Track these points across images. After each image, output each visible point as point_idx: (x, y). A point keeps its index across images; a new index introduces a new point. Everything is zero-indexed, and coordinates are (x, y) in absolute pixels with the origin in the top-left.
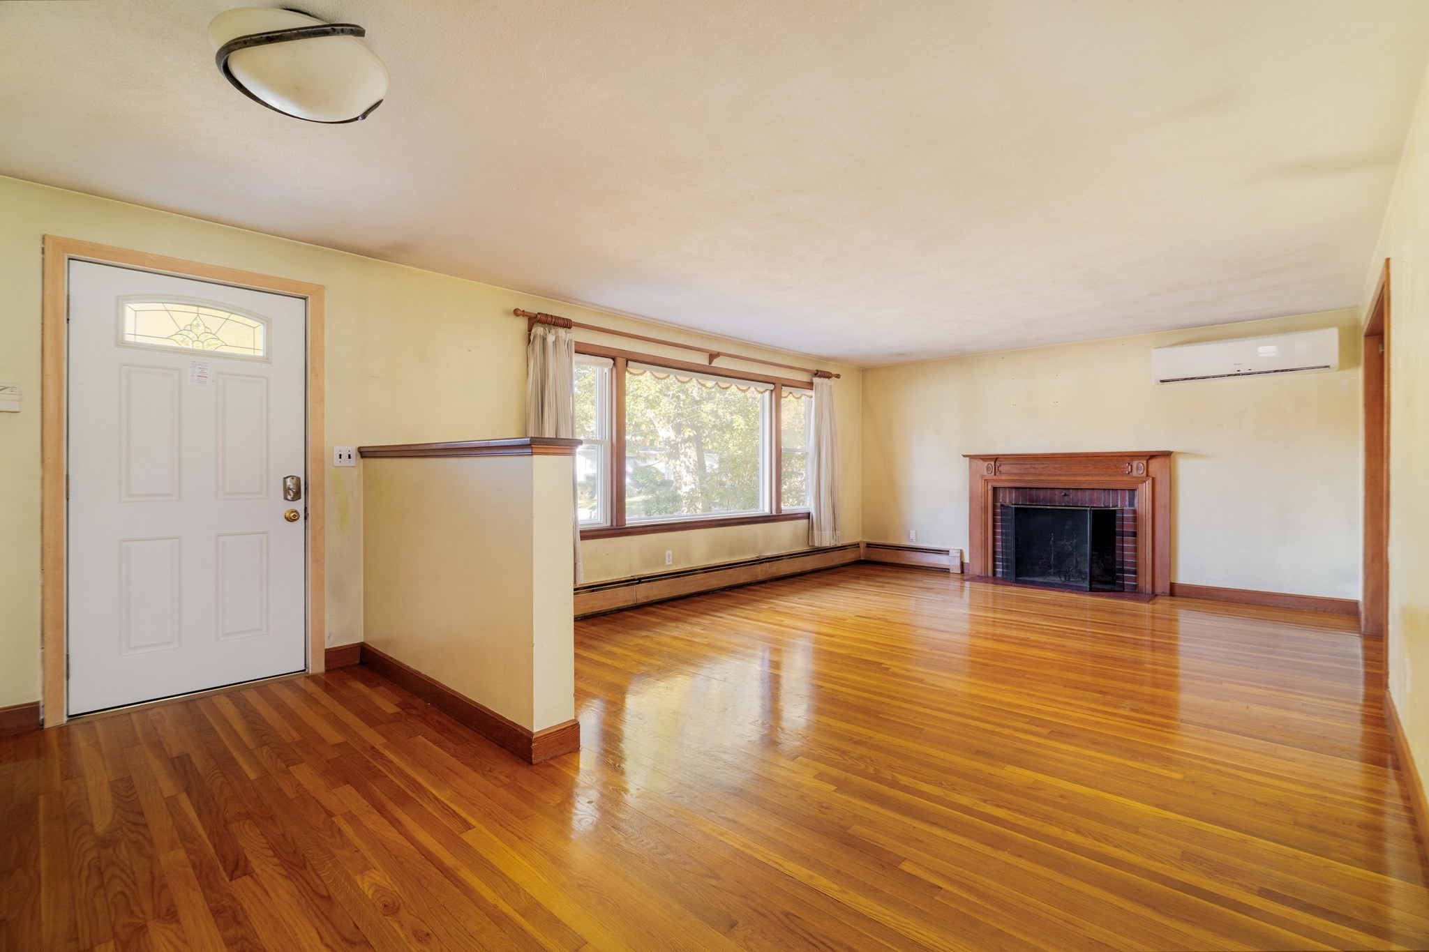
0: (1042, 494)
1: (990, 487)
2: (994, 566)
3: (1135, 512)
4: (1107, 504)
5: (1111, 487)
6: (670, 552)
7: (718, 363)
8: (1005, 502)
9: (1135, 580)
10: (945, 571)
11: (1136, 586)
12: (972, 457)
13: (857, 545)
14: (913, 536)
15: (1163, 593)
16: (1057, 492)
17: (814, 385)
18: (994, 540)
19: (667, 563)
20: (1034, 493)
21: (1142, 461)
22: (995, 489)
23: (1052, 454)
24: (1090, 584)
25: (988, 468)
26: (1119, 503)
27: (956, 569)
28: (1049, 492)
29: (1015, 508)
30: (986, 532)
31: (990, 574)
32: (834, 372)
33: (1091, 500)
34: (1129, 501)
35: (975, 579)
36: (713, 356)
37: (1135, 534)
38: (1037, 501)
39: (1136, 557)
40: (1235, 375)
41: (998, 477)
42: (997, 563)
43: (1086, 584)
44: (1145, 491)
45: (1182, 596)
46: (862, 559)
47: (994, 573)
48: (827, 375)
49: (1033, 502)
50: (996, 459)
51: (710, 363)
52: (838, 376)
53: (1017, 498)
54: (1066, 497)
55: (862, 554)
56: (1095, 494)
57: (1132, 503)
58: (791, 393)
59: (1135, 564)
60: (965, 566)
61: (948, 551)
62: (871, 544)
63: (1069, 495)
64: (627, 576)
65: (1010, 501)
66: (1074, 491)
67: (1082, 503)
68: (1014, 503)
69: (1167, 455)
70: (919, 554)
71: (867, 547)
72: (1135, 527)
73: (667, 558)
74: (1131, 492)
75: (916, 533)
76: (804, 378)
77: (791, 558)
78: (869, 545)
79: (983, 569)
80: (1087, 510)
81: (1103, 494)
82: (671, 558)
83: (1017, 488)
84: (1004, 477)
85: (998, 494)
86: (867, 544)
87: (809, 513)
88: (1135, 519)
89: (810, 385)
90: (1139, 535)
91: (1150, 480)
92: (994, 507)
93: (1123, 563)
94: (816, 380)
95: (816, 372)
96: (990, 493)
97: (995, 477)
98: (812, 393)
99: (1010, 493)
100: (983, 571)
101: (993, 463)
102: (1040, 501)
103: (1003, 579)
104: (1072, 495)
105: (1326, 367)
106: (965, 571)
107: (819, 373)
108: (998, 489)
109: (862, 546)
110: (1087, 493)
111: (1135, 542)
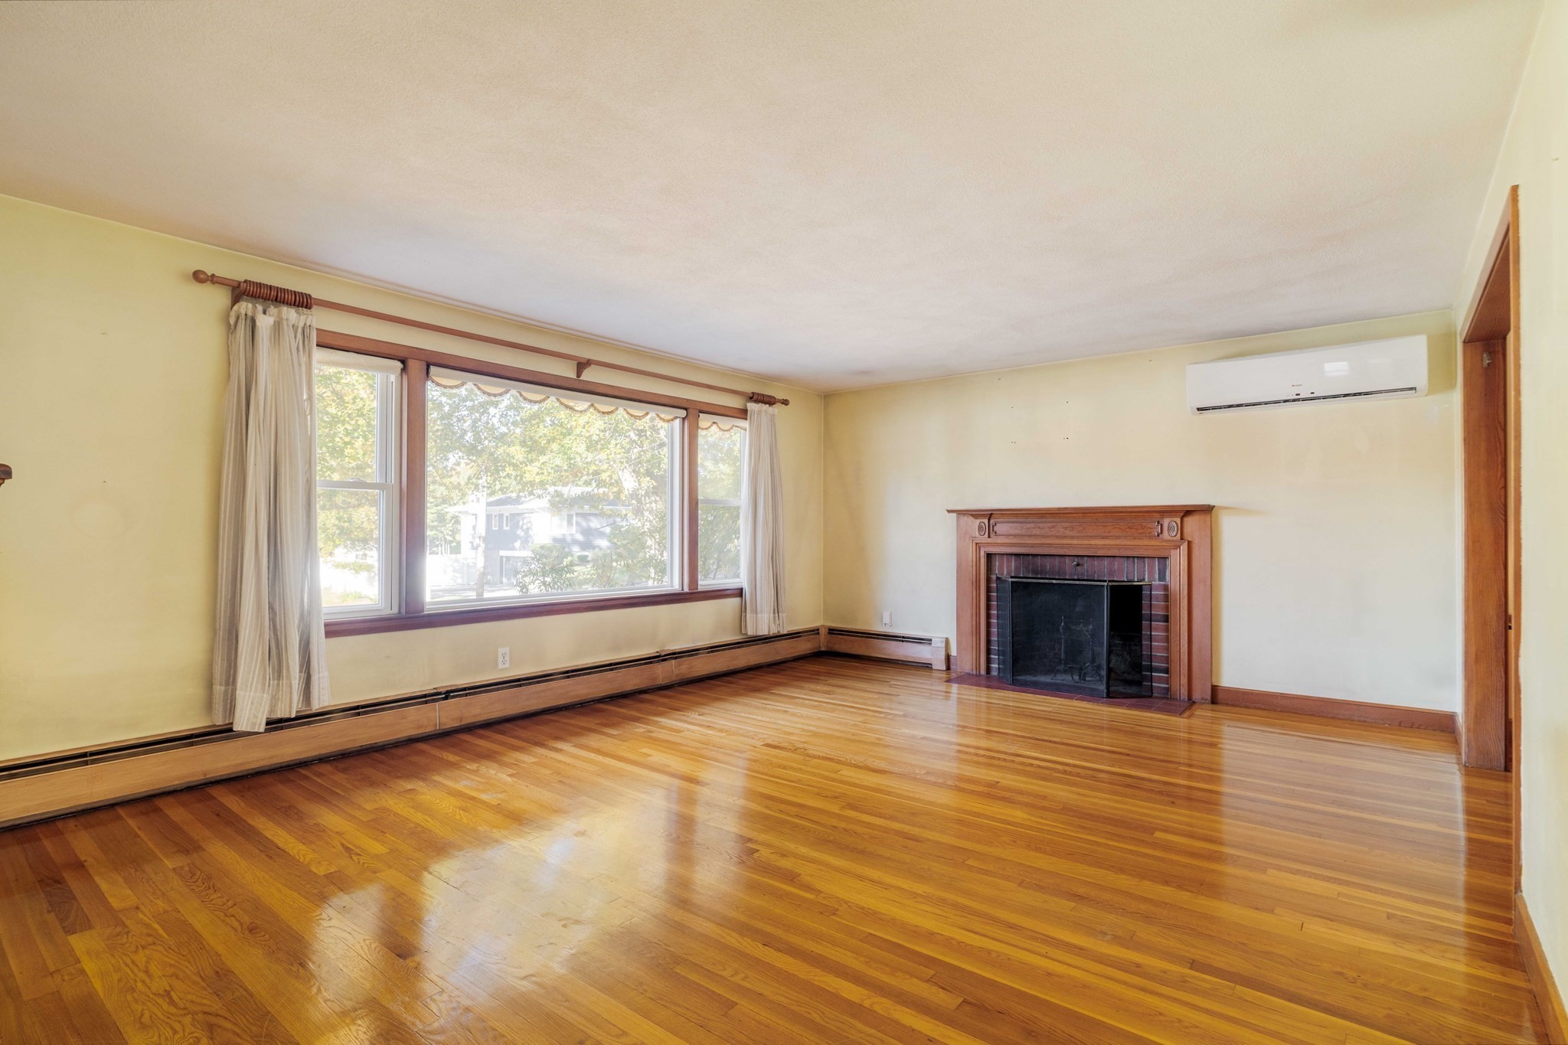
0: (1048, 564)
1: (982, 553)
2: (989, 661)
3: (1166, 588)
4: (1131, 578)
5: (1136, 554)
6: (506, 650)
7: (590, 375)
8: (1002, 574)
9: (1167, 681)
10: (927, 667)
11: (1168, 690)
12: (961, 513)
13: (815, 631)
14: (886, 620)
15: (1202, 699)
16: (1067, 560)
17: (749, 413)
18: (988, 625)
19: (501, 666)
20: (1039, 560)
21: (1175, 519)
22: (989, 556)
23: (1059, 509)
24: (1108, 688)
25: (980, 528)
26: (1146, 576)
27: (939, 664)
28: (1057, 559)
29: (1012, 582)
30: (978, 614)
31: (983, 672)
32: (779, 396)
33: (1111, 573)
34: (1159, 574)
35: (963, 679)
36: (582, 365)
37: (1166, 619)
38: (1041, 573)
39: (1167, 649)
40: (1294, 400)
41: (994, 539)
42: (992, 656)
43: (1103, 687)
44: (1178, 560)
45: (1227, 704)
46: (823, 649)
47: (988, 670)
48: (770, 401)
49: (1037, 573)
50: (990, 515)
51: (579, 375)
52: (785, 402)
53: (1017, 569)
54: (1078, 568)
55: (823, 642)
56: (1116, 564)
57: (1162, 577)
58: (714, 423)
59: (1167, 659)
60: (952, 660)
61: (931, 640)
62: (834, 630)
63: (1082, 565)
64: (428, 688)
65: (1009, 572)
66: (1089, 559)
67: (1098, 576)
68: (1013, 575)
69: (1207, 510)
70: (893, 644)
71: (829, 633)
72: (1167, 608)
73: (500, 659)
74: (1161, 560)
75: (891, 615)
76: (735, 402)
77: (712, 652)
78: (832, 631)
79: (974, 665)
80: (1103, 586)
81: (1125, 563)
82: (507, 658)
83: (1016, 555)
84: (1000, 540)
85: (993, 564)
86: (830, 630)
87: (742, 589)
88: (1166, 598)
89: (743, 414)
90: (1172, 619)
91: (1186, 544)
92: (988, 580)
93: (1150, 658)
94: (752, 406)
95: (751, 395)
96: (983, 561)
97: (989, 540)
98: (745, 424)
99: (1009, 561)
100: (974, 668)
101: (986, 521)
102: (1046, 573)
103: (999, 679)
104: (1087, 563)
105: (1411, 389)
106: (952, 667)
107: (755, 397)
108: (993, 556)
109: (823, 632)
110: (1106, 562)
111: (1167, 630)
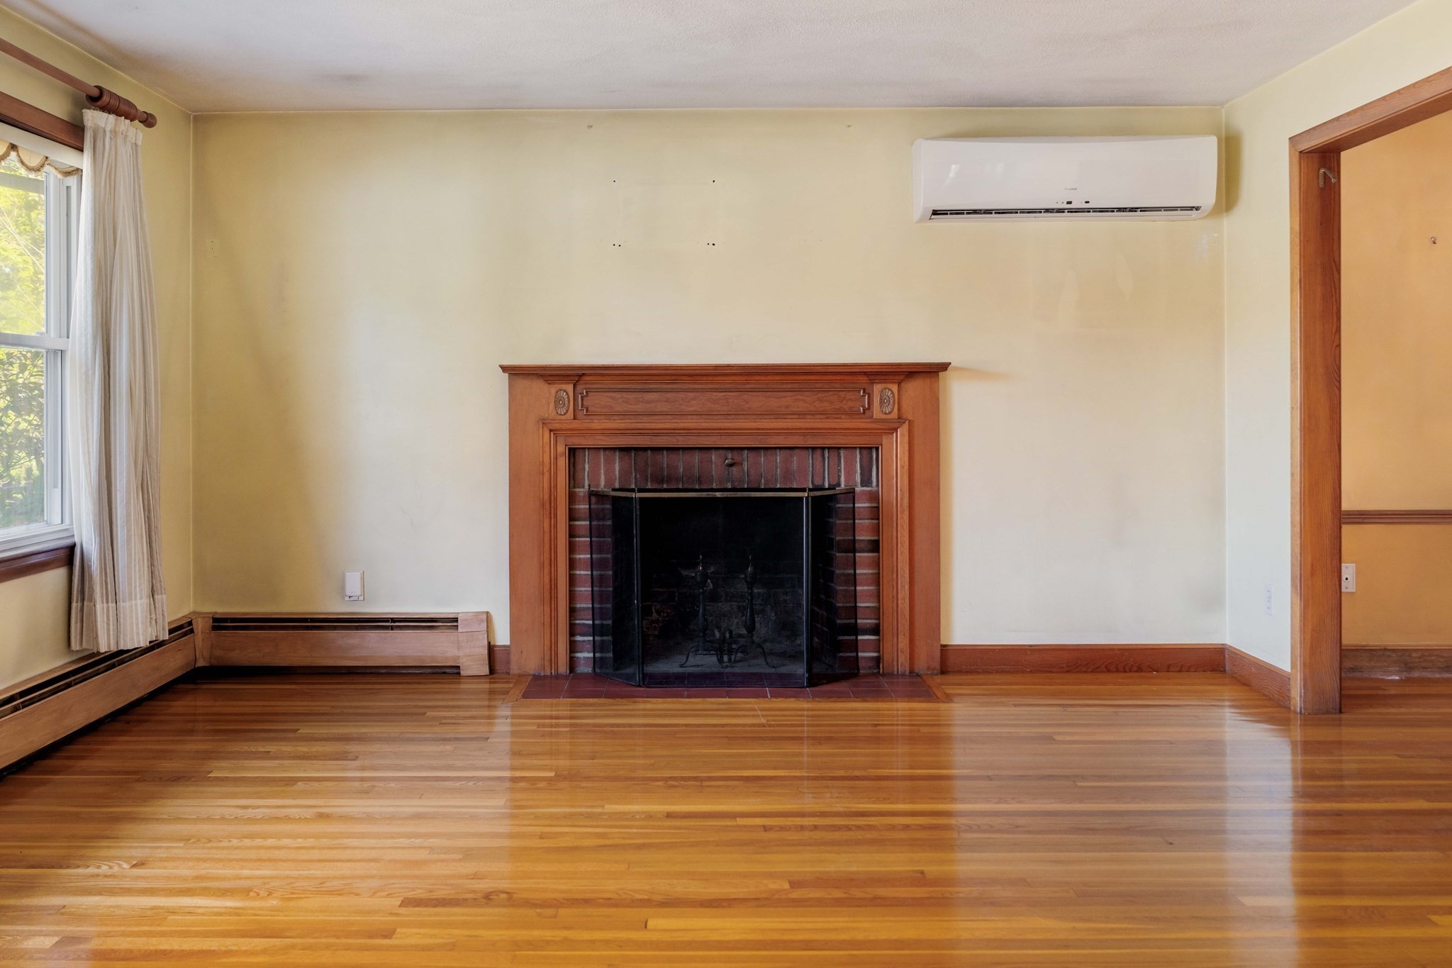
0: (680, 463)
1: (561, 448)
2: (573, 647)
3: (874, 497)
4: (818, 482)
5: (829, 442)
8: (598, 485)
9: (877, 646)
10: (449, 673)
11: (878, 660)
12: (517, 372)
13: (186, 628)
14: (353, 587)
15: (929, 668)
16: (714, 456)
17: (87, 136)
18: (572, 580)
20: (665, 458)
21: (890, 386)
22: (573, 452)
23: (717, 367)
24: (809, 670)
25: (558, 401)
26: (843, 479)
27: (474, 663)
28: (697, 457)
30: (553, 562)
31: (563, 668)
32: (142, 106)
33: (787, 474)
34: (862, 474)
35: (540, 686)
37: (875, 546)
38: (669, 480)
39: (878, 596)
40: (1060, 211)
41: (583, 422)
42: (579, 638)
43: (800, 669)
44: (896, 450)
45: (960, 672)
46: (201, 663)
47: (572, 663)
49: (662, 482)
50: (576, 376)
52: (148, 121)
53: (624, 474)
54: (734, 469)
55: (203, 649)
56: (796, 459)
57: (866, 481)
58: (13, 146)
59: (877, 612)
60: (499, 656)
61: (456, 620)
62: (225, 620)
63: (741, 464)
65: (609, 481)
66: (752, 455)
67: (767, 481)
68: (617, 486)
69: (933, 371)
70: (373, 636)
71: (215, 628)
72: (877, 529)
74: (865, 452)
75: (363, 579)
76: (60, 105)
77: (24, 705)
78: (220, 623)
79: (547, 658)
80: (801, 499)
81: (809, 458)
83: (625, 450)
84: (597, 424)
85: (580, 466)
86: (215, 620)
87: (71, 549)
88: (875, 513)
89: (73, 135)
90: (884, 546)
91: (906, 426)
92: (572, 498)
93: (854, 611)
94: (93, 118)
95: (96, 93)
96: (563, 463)
97: (576, 424)
98: (84, 162)
99: (609, 463)
100: (547, 663)
101: (570, 389)
102: (678, 480)
103: (596, 677)
104: (747, 461)
105: (1191, 208)
106: (498, 667)
107: (105, 99)
108: (579, 454)
109: (199, 626)
110: (779, 457)
111: (877, 564)
